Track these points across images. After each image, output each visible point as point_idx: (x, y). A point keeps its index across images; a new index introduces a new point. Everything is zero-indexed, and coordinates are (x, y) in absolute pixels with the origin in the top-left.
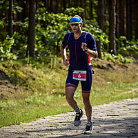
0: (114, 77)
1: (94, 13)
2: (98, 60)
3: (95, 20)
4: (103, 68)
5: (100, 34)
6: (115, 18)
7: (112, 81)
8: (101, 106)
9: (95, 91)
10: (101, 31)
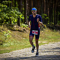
0: (27, 36)
1: (17, 4)
2: (18, 27)
3: (17, 7)
4: (21, 31)
5: (19, 14)
6: (27, 6)
7: (25, 38)
8: (20, 50)
9: (17, 43)
10: (20, 13)
